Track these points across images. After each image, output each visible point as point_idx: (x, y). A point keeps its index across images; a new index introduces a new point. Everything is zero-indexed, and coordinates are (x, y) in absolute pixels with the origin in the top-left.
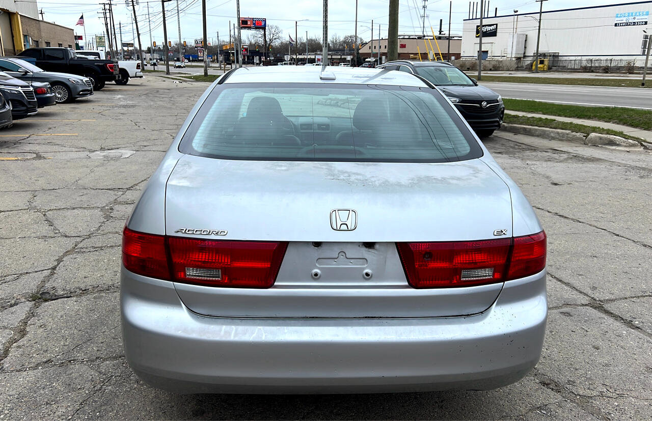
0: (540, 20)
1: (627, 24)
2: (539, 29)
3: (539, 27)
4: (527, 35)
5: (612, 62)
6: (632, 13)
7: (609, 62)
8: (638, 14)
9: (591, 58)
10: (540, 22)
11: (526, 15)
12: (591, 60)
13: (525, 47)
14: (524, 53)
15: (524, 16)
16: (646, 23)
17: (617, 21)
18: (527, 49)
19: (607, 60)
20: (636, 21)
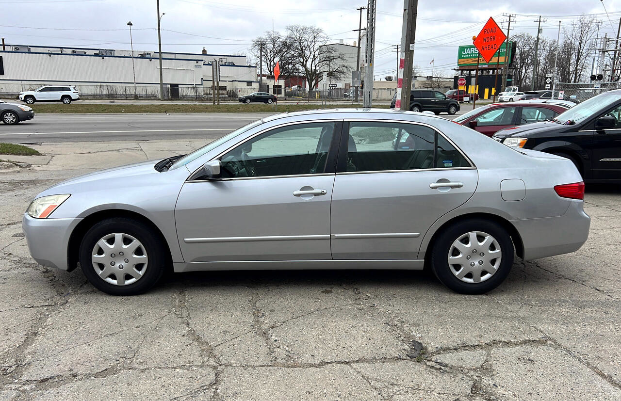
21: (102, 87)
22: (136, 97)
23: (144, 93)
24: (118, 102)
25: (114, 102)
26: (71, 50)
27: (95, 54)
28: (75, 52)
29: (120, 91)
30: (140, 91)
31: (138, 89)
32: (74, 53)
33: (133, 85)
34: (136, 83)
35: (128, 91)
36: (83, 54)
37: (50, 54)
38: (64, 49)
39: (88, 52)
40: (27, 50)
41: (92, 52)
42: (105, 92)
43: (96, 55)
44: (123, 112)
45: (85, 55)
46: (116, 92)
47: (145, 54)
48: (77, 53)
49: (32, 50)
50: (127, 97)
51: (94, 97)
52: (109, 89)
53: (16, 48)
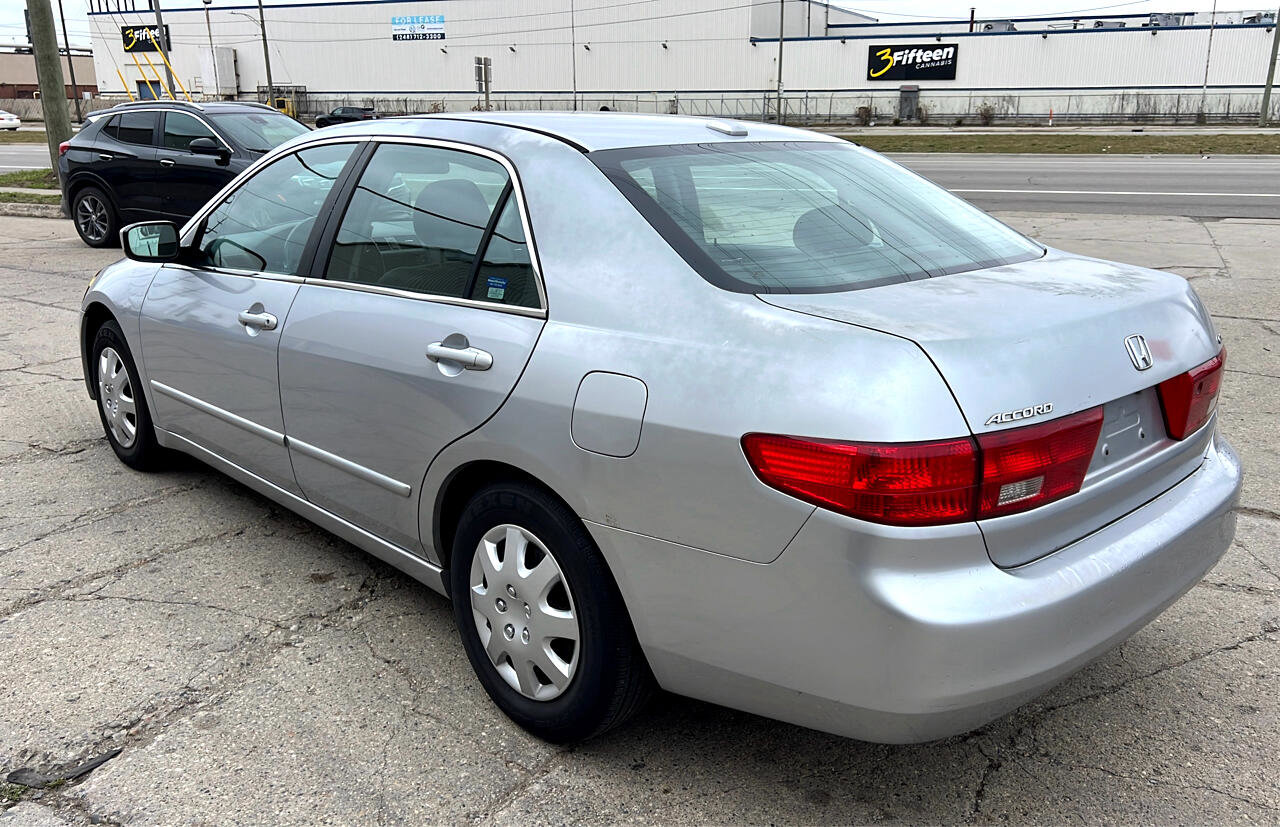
0: (262, 21)
1: (413, 37)
2: (265, 40)
3: (264, 35)
4: (235, 51)
5: (408, 104)
6: (418, 18)
7: (402, 104)
8: (427, 20)
9: (371, 96)
10: (263, 26)
11: (234, 11)
12: (372, 101)
13: (237, 75)
14: (238, 87)
15: (230, 11)
16: (443, 36)
17: (398, 30)
18: (241, 78)
19: (398, 101)
20: (426, 31)
21: (1126, 97)
22: (1201, 119)
23: (1221, 110)
24: (1151, 131)
25: (1141, 131)
26: (1094, 21)
27: (1144, 25)
28: (1101, 25)
29: (1164, 107)
30: (1215, 105)
31: (1208, 99)
32: (1100, 28)
33: (1200, 91)
34: (1208, 87)
35: (1185, 106)
36: (1118, 26)
37: (1045, 33)
38: (1081, 21)
39: (1130, 23)
40: (1007, 27)
41: (1138, 22)
42: (1130, 109)
43: (1145, 27)
44: (1105, 152)
45: (1122, 28)
46: (1155, 109)
47: (1259, 16)
48: (1104, 27)
49: (1018, 26)
50: (1177, 119)
51: (1107, 119)
52: (1141, 101)
53: (987, 26)
